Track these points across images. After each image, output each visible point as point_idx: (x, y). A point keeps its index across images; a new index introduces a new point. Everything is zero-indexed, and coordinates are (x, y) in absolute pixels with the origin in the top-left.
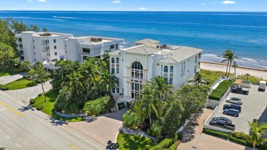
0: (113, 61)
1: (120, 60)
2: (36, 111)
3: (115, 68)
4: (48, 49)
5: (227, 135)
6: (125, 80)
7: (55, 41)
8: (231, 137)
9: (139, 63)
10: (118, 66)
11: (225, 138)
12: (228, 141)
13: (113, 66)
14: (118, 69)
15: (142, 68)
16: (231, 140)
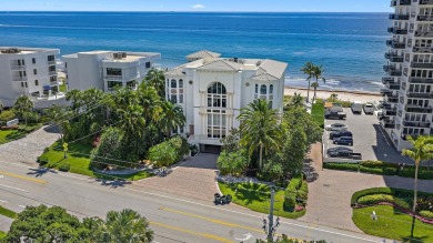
0: (174, 85)
1: (186, 83)
2: (61, 173)
3: (178, 94)
4: (22, 75)
5: (356, 166)
6: (196, 111)
7: (34, 61)
8: (361, 167)
9: (219, 84)
10: (181, 91)
11: (355, 170)
12: (359, 173)
13: (174, 91)
14: (181, 97)
15: (224, 92)
16: (362, 171)
